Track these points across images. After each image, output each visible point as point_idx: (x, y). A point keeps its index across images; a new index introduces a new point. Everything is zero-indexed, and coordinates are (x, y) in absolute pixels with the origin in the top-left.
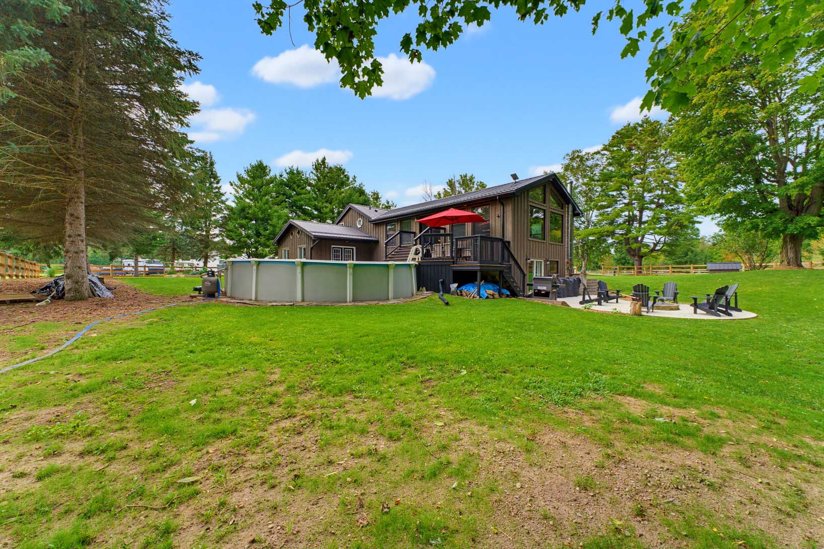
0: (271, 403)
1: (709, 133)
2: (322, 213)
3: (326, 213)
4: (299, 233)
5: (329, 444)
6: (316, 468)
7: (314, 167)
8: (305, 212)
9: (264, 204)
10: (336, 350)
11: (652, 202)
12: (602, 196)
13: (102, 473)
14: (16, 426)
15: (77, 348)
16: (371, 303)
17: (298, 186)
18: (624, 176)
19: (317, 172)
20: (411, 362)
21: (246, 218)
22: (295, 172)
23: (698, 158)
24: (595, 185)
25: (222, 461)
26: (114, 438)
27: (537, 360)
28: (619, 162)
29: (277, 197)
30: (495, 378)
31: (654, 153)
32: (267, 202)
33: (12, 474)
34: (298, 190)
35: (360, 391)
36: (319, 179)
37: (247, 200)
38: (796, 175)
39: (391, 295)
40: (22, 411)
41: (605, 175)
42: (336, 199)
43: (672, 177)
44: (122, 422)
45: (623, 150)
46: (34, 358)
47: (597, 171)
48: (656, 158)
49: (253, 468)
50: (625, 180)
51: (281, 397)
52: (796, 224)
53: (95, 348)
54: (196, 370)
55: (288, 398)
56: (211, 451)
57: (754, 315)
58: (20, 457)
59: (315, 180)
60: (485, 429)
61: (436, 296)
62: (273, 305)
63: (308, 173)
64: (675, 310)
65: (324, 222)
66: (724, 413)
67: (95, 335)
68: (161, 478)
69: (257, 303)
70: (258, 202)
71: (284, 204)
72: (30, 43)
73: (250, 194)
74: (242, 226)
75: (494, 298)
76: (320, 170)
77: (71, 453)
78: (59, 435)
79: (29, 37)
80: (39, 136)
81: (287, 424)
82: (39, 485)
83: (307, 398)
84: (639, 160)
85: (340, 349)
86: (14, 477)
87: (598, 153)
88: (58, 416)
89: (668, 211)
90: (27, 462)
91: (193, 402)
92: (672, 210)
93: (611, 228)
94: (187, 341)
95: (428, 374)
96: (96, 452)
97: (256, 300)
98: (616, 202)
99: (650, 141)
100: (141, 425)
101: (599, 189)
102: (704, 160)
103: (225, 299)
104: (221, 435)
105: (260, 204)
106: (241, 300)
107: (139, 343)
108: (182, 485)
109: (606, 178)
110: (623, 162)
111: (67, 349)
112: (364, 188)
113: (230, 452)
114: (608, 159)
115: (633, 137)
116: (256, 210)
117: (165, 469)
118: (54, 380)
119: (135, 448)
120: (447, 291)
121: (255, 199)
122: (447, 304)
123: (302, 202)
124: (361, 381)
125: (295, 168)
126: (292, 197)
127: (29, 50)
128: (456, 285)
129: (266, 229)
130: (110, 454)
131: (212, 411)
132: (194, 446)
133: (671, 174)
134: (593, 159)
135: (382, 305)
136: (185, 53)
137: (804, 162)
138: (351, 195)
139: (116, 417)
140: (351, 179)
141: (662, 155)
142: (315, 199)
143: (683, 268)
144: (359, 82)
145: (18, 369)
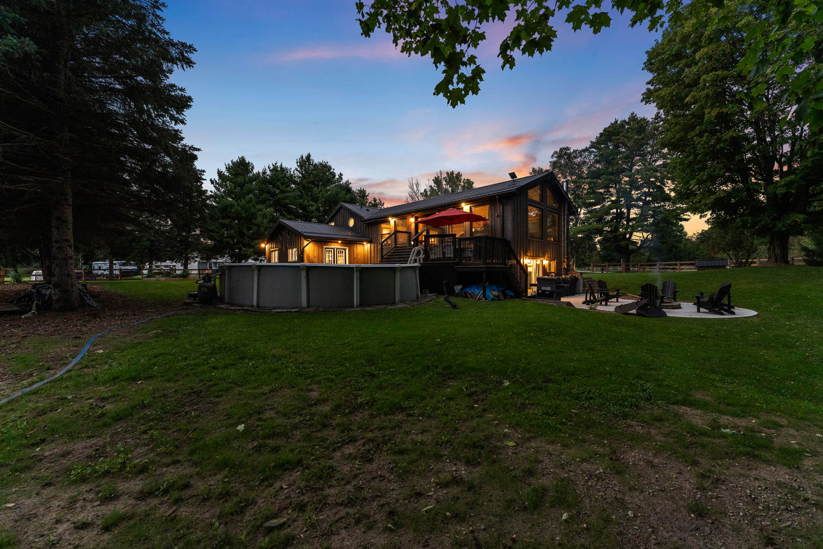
0: (324, 426)
1: (700, 132)
2: (308, 212)
3: (312, 212)
4: (289, 233)
5: (408, 472)
6: (407, 502)
7: (299, 164)
8: (290, 211)
9: (248, 203)
10: (368, 361)
11: (639, 199)
12: (591, 193)
13: (173, 519)
14: (53, 464)
15: (86, 367)
16: (379, 307)
17: (283, 184)
18: (612, 174)
19: (301, 169)
20: (448, 374)
21: (228, 217)
22: (279, 169)
23: (689, 156)
24: (583, 183)
25: (302, 498)
26: (171, 474)
27: (574, 367)
28: (607, 159)
29: (260, 195)
30: (541, 389)
31: (642, 151)
32: (250, 201)
33: (73, 525)
34: (283, 188)
35: (411, 408)
36: (304, 177)
37: (230, 199)
38: (783, 175)
39: (397, 299)
40: (53, 445)
41: (594, 172)
42: (322, 198)
43: (658, 174)
44: (171, 454)
45: (611, 147)
46: (42, 380)
47: (585, 170)
48: (643, 156)
49: (337, 504)
50: (613, 178)
51: (331, 418)
52: (784, 222)
53: (106, 367)
54: (228, 389)
55: (338, 419)
56: (285, 487)
57: (756, 313)
58: (73, 501)
59: (299, 177)
60: (558, 447)
61: (442, 299)
62: (278, 312)
63: (292, 171)
64: (678, 308)
65: (310, 221)
66: (785, 422)
67: (102, 351)
68: (241, 521)
69: (260, 310)
70: (241, 201)
71: (268, 203)
72: (13, 31)
73: (232, 192)
74: (224, 226)
75: (499, 300)
76: (305, 167)
77: (130, 494)
78: (107, 473)
79: (13, 25)
80: (26, 134)
81: (349, 450)
82: (106, 537)
83: (358, 417)
84: (626, 157)
85: (371, 361)
86: (77, 528)
87: (584, 151)
88: (97, 450)
89: (655, 209)
90: (83, 508)
91: (241, 427)
92: (659, 207)
93: (600, 225)
94: (204, 355)
95: (472, 386)
96: (157, 493)
97: (258, 305)
98: (604, 199)
99: (637, 139)
100: (195, 458)
101: (587, 187)
102: (695, 158)
103: (223, 306)
104: (285, 467)
105: (243, 202)
106: (241, 306)
107: (154, 360)
108: (271, 529)
109: (595, 175)
110: (611, 160)
111: (76, 368)
112: (351, 186)
113: (306, 486)
114: (595, 156)
115: (621, 135)
116: (239, 209)
117: (241, 511)
118: (76, 407)
119: (200, 487)
120: (452, 293)
121: (236, 198)
122: (455, 307)
123: (287, 201)
124: (407, 397)
125: (279, 165)
126: (276, 195)
127: (12, 39)
128: (460, 287)
129: (250, 229)
130: (176, 494)
131: (265, 437)
132: (263, 480)
133: (657, 172)
134: (581, 156)
135: (391, 309)
136: (178, 44)
137: (789, 162)
138: (337, 194)
139: (162, 449)
140: (337, 177)
141: (649, 152)
142: (301, 197)
143: (668, 265)
144: (453, 89)
145: (29, 394)
